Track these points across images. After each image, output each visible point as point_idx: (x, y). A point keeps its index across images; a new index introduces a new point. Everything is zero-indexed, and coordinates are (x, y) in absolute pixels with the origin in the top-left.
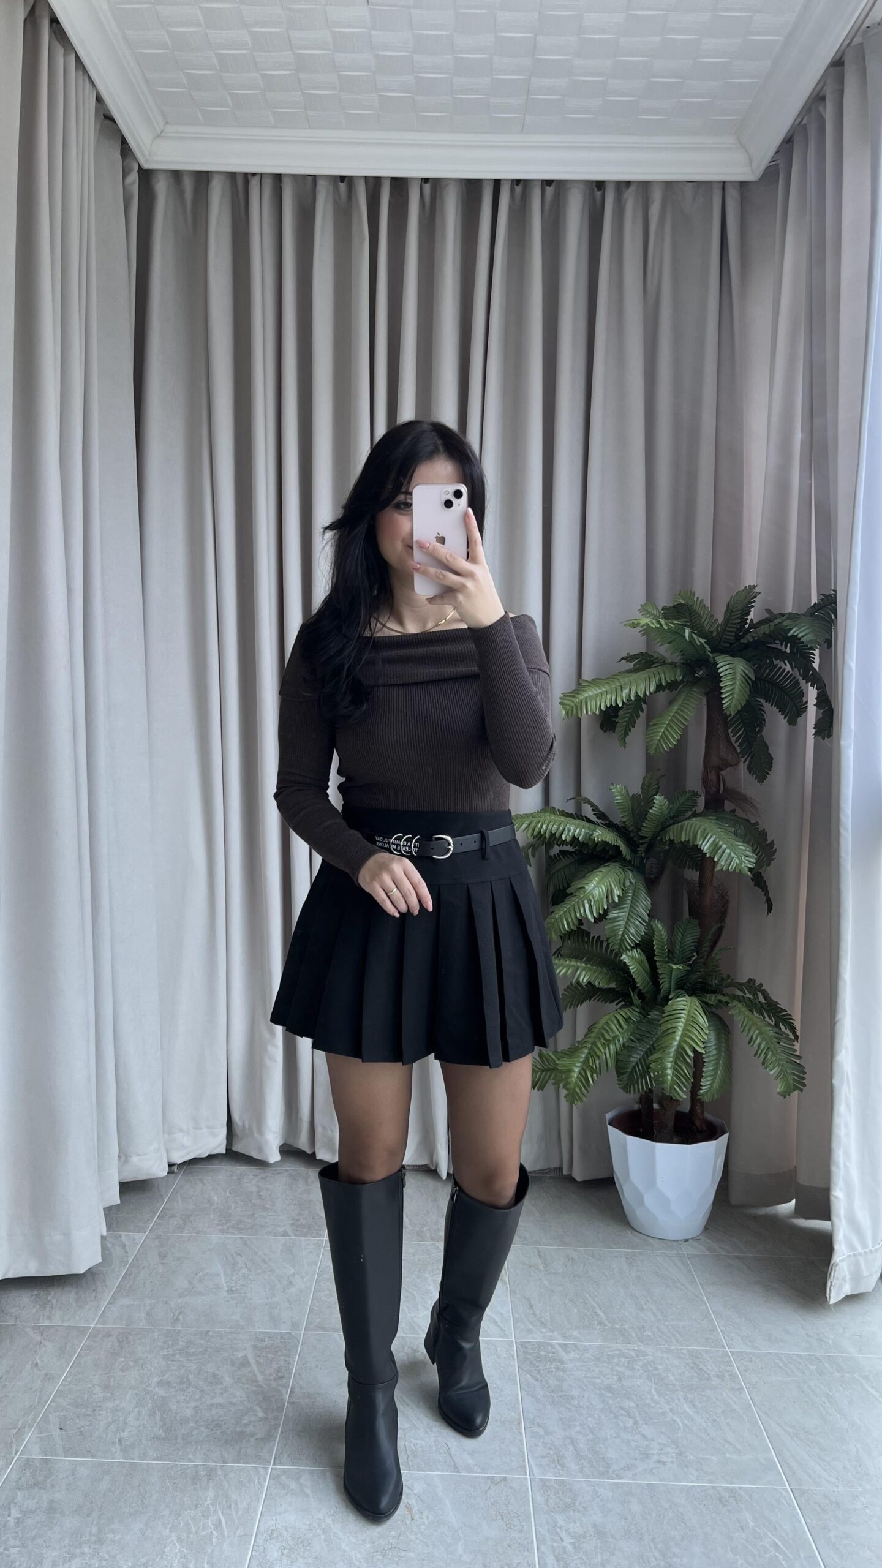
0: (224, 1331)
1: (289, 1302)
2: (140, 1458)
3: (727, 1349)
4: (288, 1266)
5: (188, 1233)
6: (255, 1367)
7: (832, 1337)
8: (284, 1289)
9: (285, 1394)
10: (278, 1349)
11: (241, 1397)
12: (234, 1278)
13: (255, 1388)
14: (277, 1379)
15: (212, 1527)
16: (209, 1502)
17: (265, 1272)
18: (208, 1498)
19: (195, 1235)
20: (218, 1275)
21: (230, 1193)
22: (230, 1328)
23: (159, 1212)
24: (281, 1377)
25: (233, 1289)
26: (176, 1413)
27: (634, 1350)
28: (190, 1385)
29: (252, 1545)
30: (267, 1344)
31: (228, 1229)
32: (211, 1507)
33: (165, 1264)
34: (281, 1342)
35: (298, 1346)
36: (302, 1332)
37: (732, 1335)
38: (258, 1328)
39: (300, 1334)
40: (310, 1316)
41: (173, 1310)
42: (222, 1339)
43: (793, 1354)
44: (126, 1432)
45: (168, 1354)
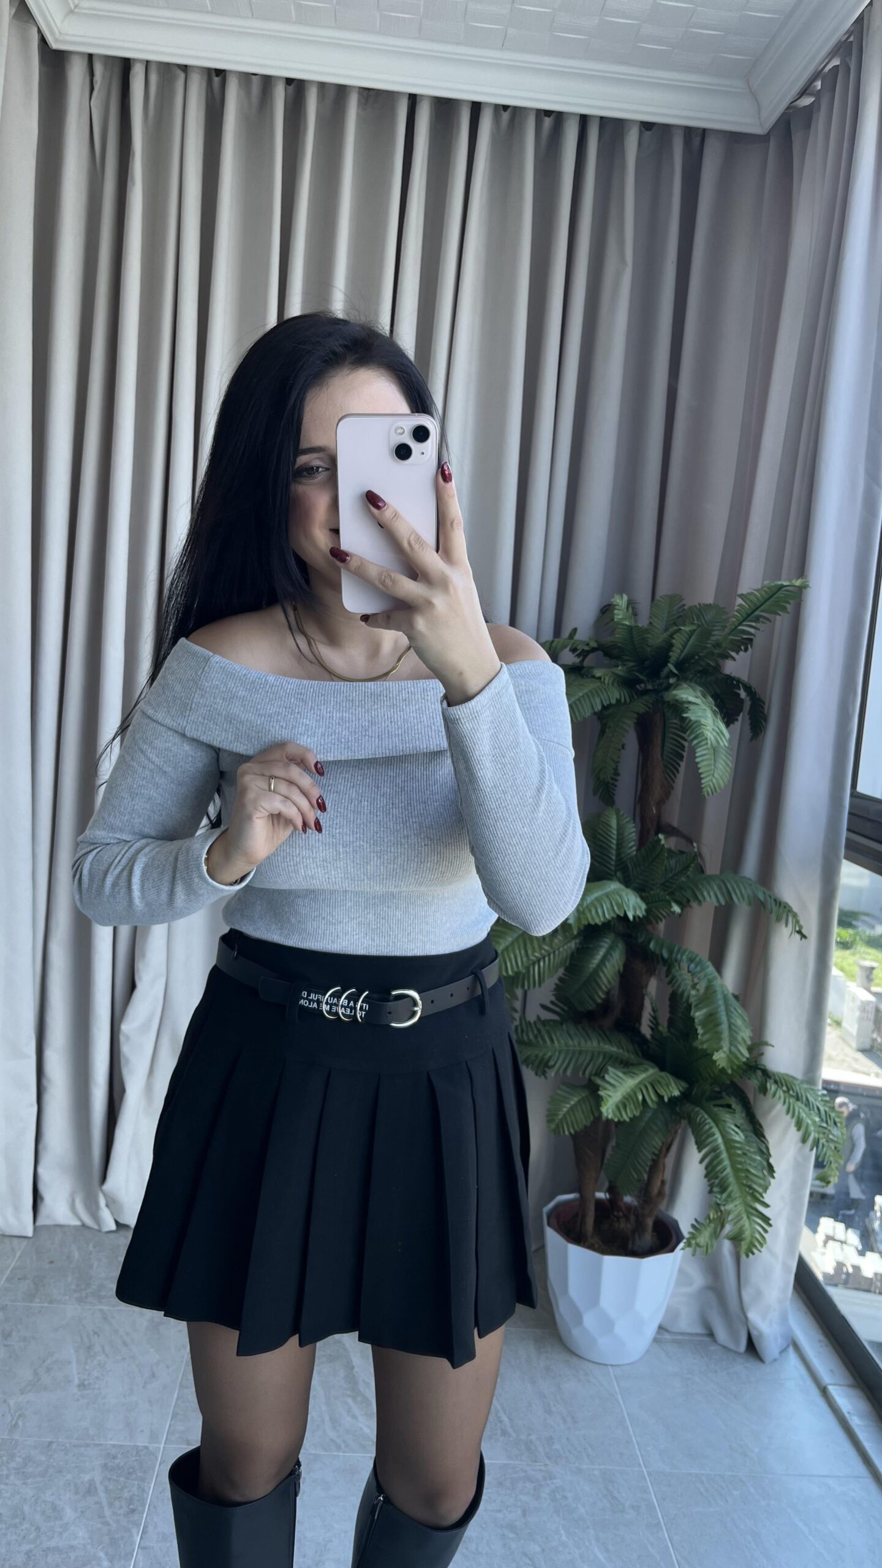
0: (70, 1443)
1: (150, 1402)
3: (644, 1468)
4: (152, 1350)
5: (39, 1303)
6: (102, 1495)
7: (757, 1450)
8: (145, 1383)
9: (135, 1534)
10: (131, 1470)
11: (84, 1539)
12: (87, 1367)
13: (99, 1526)
14: (128, 1514)
17: (124, 1359)
19: (46, 1305)
20: (69, 1362)
21: (94, 1247)
22: (77, 1439)
23: (8, 1272)
24: (133, 1511)
25: (86, 1382)
27: (541, 1470)
28: (24, 1519)
30: (120, 1463)
31: (86, 1297)
33: (7, 1346)
34: (136, 1460)
35: (155, 1466)
36: (162, 1446)
37: (649, 1449)
38: (111, 1439)
39: (160, 1448)
40: (173, 1422)
41: (12, 1411)
42: (66, 1454)
43: (715, 1475)
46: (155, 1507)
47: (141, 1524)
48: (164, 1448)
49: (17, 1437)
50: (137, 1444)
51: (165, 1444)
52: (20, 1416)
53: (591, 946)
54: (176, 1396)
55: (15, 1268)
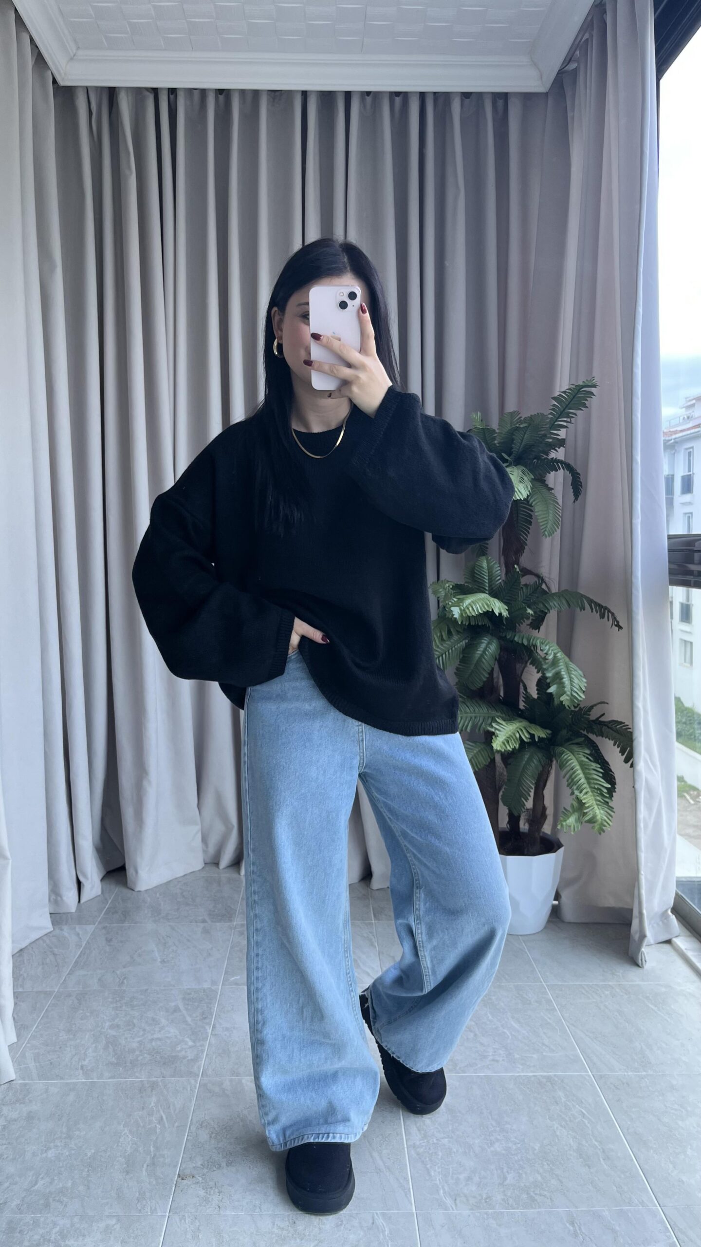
0: (160, 989)
1: (209, 966)
2: (98, 1079)
3: (544, 983)
4: (207, 943)
5: (128, 924)
6: (185, 1012)
8: (204, 958)
9: (208, 1029)
10: (201, 999)
11: (175, 1033)
12: (165, 953)
13: (184, 1026)
14: (202, 1019)
15: (156, 1122)
17: (190, 948)
18: (152, 1103)
19: (133, 924)
20: (153, 951)
21: (160, 895)
22: (164, 987)
23: (105, 910)
24: (205, 1018)
25: (165, 960)
26: (124, 1046)
28: (135, 1026)
29: (187, 1133)
30: (194, 996)
31: (159, 920)
32: (154, 1108)
33: (111, 946)
34: (204, 995)
35: (217, 996)
36: (220, 987)
37: (548, 974)
38: (186, 985)
40: (226, 976)
41: (119, 976)
42: (158, 994)
43: (593, 984)
44: (87, 1060)
45: (116, 1007)
46: (219, 1015)
47: (210, 1024)
48: (222, 988)
49: (125, 988)
50: (204, 987)
51: (222, 986)
52: (125, 978)
53: (475, 643)
54: (226, 963)
55: (108, 908)
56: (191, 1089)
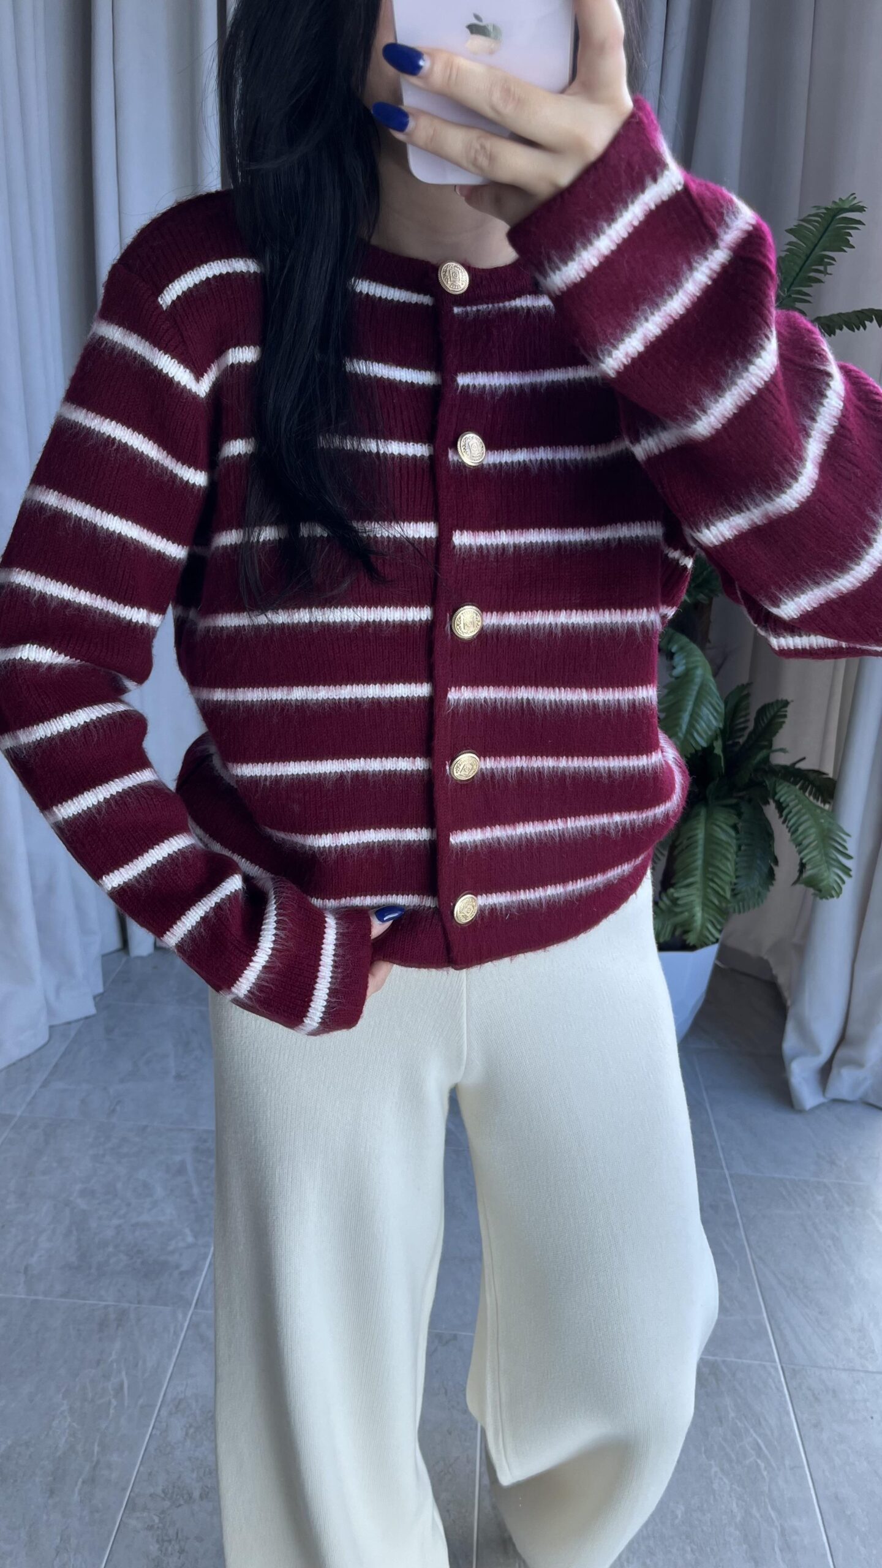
0: (165, 1127)
2: (45, 1296)
3: (726, 1171)
5: (142, 1003)
6: (192, 1176)
7: (845, 1159)
11: (171, 1216)
12: (184, 1061)
13: (188, 1204)
15: (112, 1392)
16: (114, 1357)
18: (114, 1353)
19: (148, 1005)
20: (168, 1056)
22: (171, 1124)
26: (94, 1233)
28: (116, 1195)
29: (153, 1421)
31: (187, 999)
32: (115, 1365)
33: (111, 1040)
37: (733, 1154)
38: (203, 1124)
41: (111, 1098)
42: (161, 1137)
43: (798, 1180)
44: (36, 1257)
45: (97, 1154)
49: (115, 1121)
52: (119, 1102)
55: (120, 972)
56: (175, 1333)
